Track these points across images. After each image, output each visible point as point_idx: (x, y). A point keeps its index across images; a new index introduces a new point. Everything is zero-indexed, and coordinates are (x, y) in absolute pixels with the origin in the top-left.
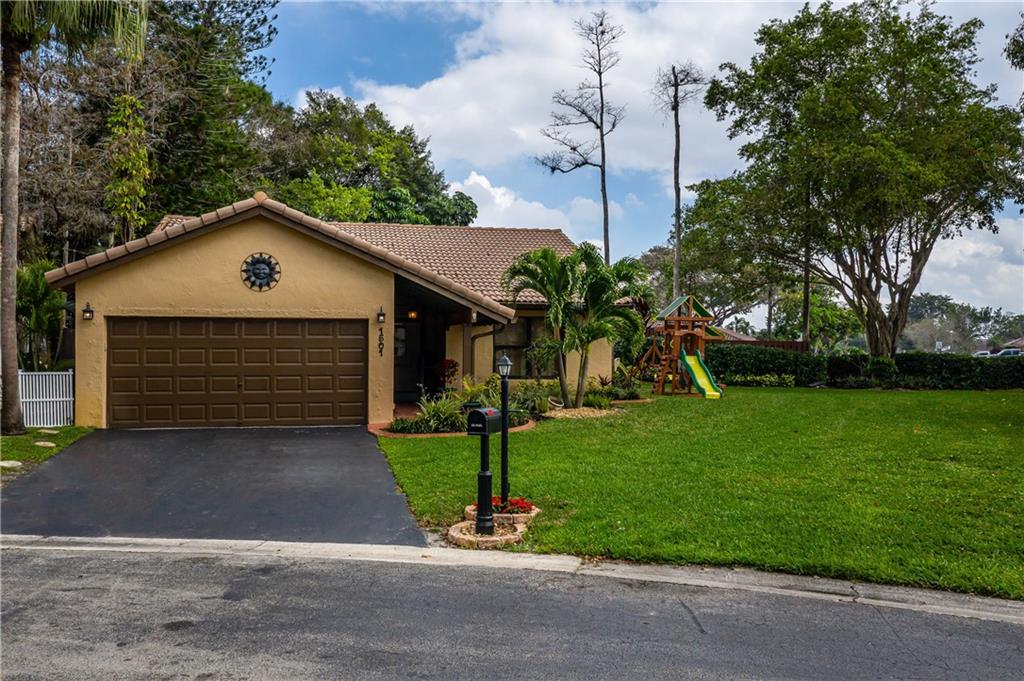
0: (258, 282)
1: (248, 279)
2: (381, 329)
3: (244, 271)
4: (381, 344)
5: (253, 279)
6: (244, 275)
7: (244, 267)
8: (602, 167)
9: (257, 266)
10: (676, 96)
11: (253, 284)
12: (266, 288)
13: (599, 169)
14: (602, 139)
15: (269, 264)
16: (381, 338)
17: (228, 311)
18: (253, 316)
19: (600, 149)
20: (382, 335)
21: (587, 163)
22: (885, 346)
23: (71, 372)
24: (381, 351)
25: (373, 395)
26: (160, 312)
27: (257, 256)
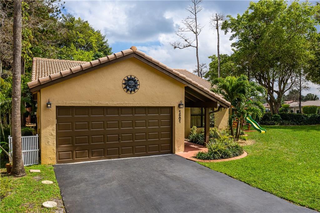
0: (130, 89)
1: (125, 88)
2: (180, 111)
3: (124, 84)
4: (180, 117)
5: (128, 88)
6: (124, 86)
7: (124, 82)
8: (197, 47)
9: (130, 82)
10: (217, 24)
11: (128, 90)
12: (134, 92)
13: (196, 48)
14: (197, 38)
15: (135, 81)
16: (180, 115)
17: (117, 103)
18: (127, 105)
19: (196, 41)
20: (180, 113)
21: (190, 46)
22: (276, 111)
23: (37, 136)
24: (180, 121)
25: (177, 140)
26: (84, 103)
27: (129, 77)
